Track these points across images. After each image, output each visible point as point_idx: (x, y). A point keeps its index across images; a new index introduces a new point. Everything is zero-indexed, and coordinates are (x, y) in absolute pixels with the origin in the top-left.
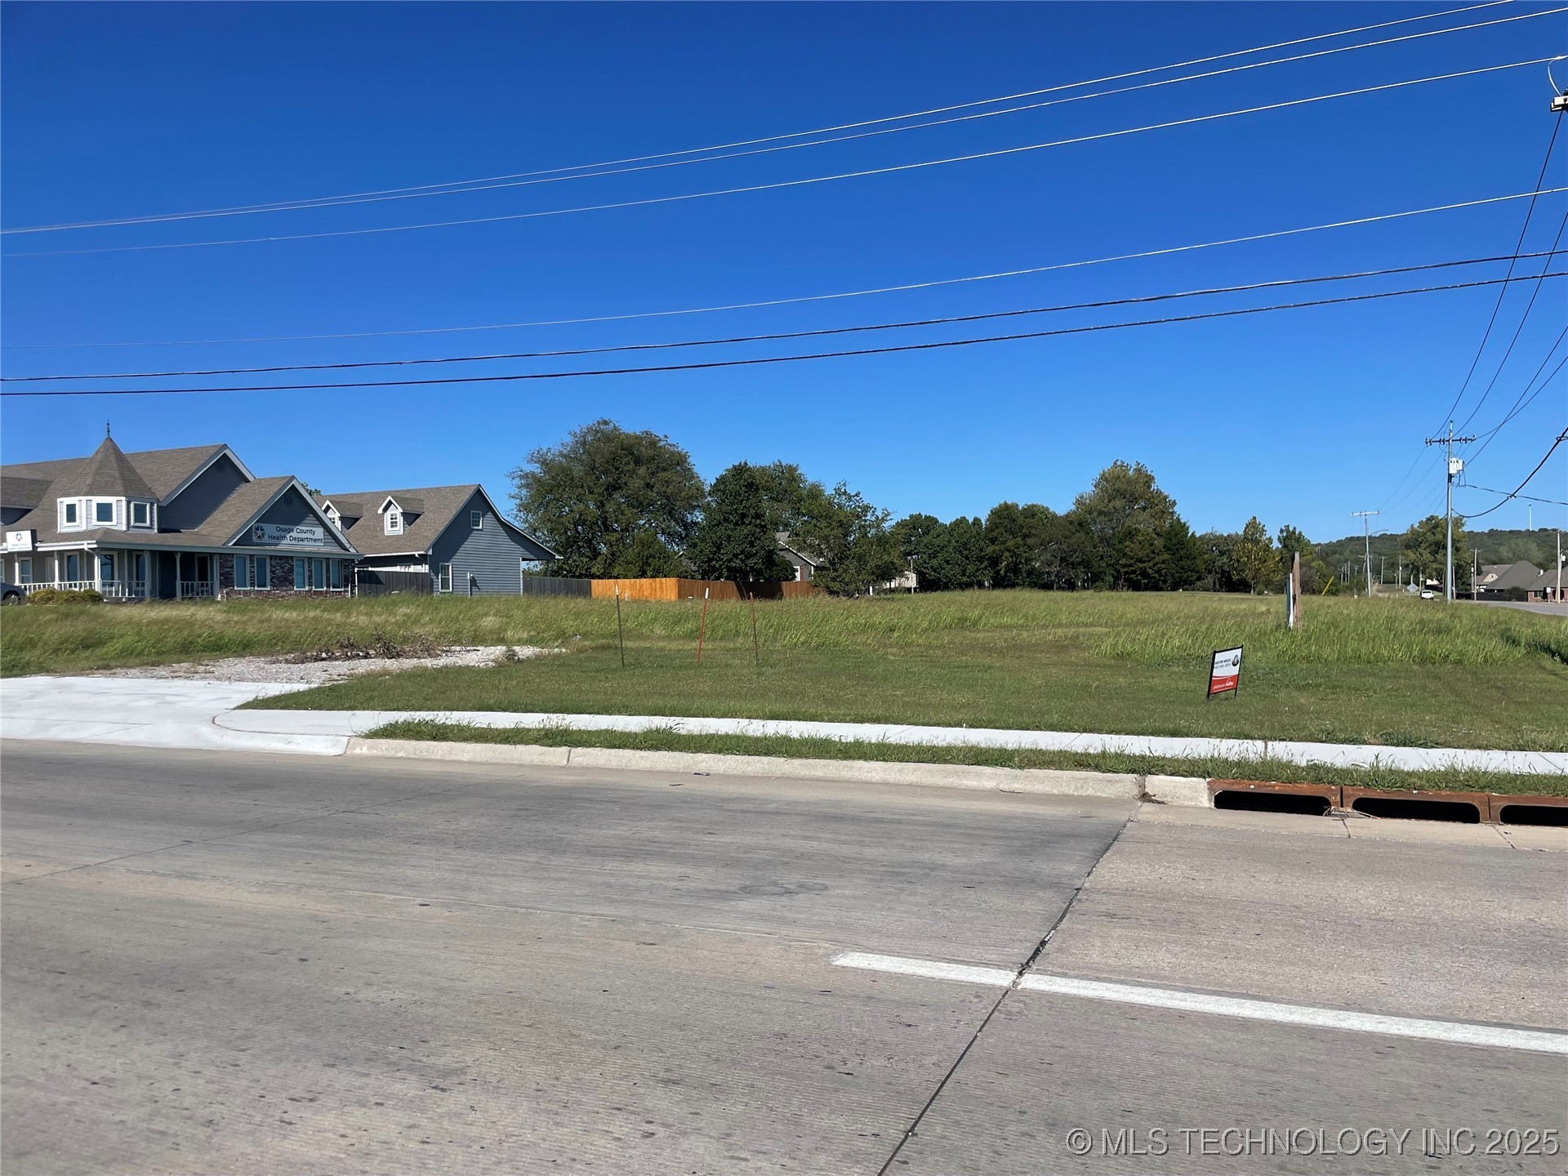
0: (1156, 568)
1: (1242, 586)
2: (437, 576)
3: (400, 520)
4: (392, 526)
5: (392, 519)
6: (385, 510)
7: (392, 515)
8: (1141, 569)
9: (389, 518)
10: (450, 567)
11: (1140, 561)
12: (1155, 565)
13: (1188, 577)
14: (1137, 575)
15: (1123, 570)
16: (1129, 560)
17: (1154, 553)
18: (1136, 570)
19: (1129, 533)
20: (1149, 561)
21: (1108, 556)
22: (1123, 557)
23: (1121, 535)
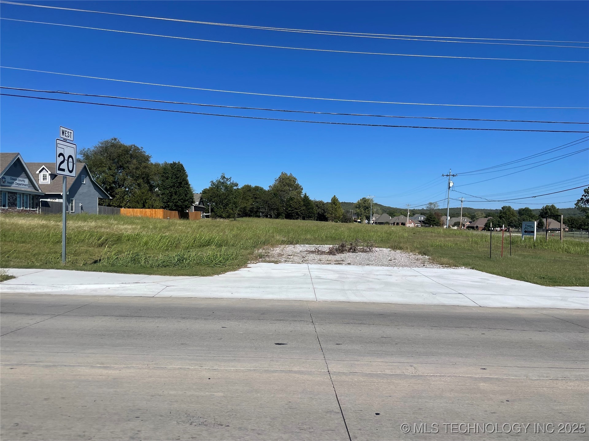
0: (301, 212)
2: (69, 204)
3: (49, 177)
4: (43, 180)
5: (43, 176)
6: (40, 172)
7: (44, 175)
8: (296, 212)
9: (42, 176)
10: (74, 200)
11: (296, 209)
12: (301, 211)
13: (311, 215)
14: (295, 214)
15: (289, 212)
16: (291, 209)
17: (300, 207)
18: (294, 212)
19: (291, 199)
20: (299, 209)
21: (284, 207)
22: (289, 207)
23: (288, 200)
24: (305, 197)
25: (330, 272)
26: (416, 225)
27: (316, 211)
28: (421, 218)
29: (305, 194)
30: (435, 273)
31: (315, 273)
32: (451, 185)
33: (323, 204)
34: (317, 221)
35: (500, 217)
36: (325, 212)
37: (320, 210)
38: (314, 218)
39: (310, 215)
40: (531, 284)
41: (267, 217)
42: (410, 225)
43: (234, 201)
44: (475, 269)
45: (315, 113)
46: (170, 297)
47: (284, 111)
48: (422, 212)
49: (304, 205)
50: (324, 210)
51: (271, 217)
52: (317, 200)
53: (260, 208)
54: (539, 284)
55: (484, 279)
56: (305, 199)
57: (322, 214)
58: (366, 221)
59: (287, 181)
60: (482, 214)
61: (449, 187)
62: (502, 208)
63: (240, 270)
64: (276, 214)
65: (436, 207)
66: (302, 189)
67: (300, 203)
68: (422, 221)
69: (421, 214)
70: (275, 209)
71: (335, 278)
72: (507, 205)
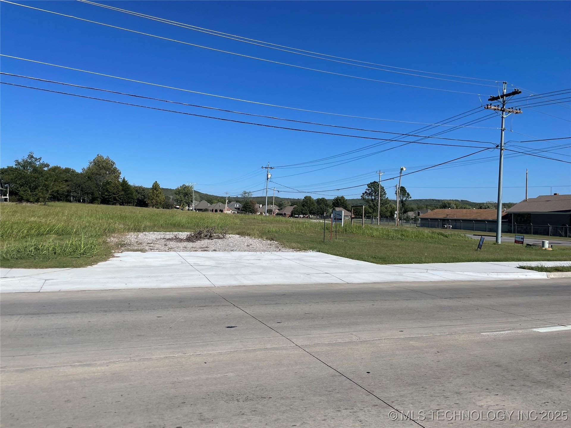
11: (114, 194)
12: (119, 196)
13: (131, 201)
14: (112, 199)
15: (106, 197)
16: (109, 193)
17: (119, 191)
18: (112, 197)
19: (108, 183)
20: (117, 194)
21: (100, 191)
22: (106, 192)
23: (105, 184)
24: (124, 182)
25: (204, 259)
26: (233, 211)
27: (136, 196)
28: (237, 206)
29: (124, 178)
30: (293, 256)
31: (191, 261)
32: (269, 176)
33: (144, 189)
34: (137, 206)
35: (303, 206)
36: (145, 198)
37: (140, 196)
38: (134, 203)
39: (129, 200)
40: (369, 263)
41: (79, 201)
42: (227, 212)
43: (45, 184)
44: (321, 252)
45: (167, 101)
46: (60, 291)
47: (135, 96)
48: (237, 200)
49: (123, 190)
50: (144, 196)
51: (84, 201)
52: (137, 185)
53: (71, 192)
54: (375, 263)
55: (334, 260)
56: (123, 184)
57: (142, 199)
58: (187, 208)
59: (104, 164)
60: (288, 203)
61: (268, 179)
62: (305, 197)
63: (109, 259)
64: (91, 198)
65: (250, 195)
66: (120, 173)
67: (118, 188)
68: (238, 208)
69: (237, 202)
70: (90, 193)
71: (214, 264)
72: (308, 195)
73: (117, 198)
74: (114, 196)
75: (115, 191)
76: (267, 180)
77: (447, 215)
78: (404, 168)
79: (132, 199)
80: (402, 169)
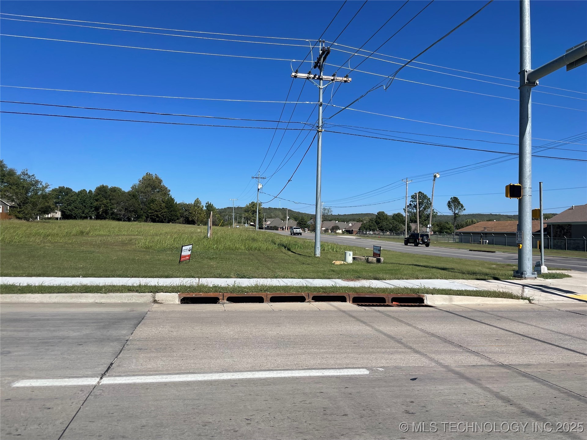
1: (193, 222)
73: (160, 215)
74: (156, 213)
75: (157, 209)
76: (258, 191)
77: (485, 228)
78: (437, 175)
79: (175, 216)
80: (435, 176)
